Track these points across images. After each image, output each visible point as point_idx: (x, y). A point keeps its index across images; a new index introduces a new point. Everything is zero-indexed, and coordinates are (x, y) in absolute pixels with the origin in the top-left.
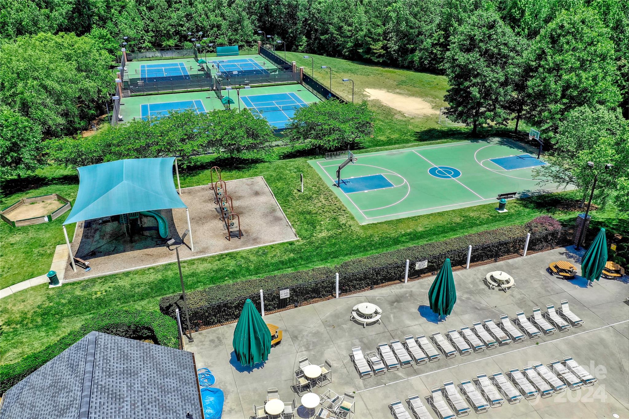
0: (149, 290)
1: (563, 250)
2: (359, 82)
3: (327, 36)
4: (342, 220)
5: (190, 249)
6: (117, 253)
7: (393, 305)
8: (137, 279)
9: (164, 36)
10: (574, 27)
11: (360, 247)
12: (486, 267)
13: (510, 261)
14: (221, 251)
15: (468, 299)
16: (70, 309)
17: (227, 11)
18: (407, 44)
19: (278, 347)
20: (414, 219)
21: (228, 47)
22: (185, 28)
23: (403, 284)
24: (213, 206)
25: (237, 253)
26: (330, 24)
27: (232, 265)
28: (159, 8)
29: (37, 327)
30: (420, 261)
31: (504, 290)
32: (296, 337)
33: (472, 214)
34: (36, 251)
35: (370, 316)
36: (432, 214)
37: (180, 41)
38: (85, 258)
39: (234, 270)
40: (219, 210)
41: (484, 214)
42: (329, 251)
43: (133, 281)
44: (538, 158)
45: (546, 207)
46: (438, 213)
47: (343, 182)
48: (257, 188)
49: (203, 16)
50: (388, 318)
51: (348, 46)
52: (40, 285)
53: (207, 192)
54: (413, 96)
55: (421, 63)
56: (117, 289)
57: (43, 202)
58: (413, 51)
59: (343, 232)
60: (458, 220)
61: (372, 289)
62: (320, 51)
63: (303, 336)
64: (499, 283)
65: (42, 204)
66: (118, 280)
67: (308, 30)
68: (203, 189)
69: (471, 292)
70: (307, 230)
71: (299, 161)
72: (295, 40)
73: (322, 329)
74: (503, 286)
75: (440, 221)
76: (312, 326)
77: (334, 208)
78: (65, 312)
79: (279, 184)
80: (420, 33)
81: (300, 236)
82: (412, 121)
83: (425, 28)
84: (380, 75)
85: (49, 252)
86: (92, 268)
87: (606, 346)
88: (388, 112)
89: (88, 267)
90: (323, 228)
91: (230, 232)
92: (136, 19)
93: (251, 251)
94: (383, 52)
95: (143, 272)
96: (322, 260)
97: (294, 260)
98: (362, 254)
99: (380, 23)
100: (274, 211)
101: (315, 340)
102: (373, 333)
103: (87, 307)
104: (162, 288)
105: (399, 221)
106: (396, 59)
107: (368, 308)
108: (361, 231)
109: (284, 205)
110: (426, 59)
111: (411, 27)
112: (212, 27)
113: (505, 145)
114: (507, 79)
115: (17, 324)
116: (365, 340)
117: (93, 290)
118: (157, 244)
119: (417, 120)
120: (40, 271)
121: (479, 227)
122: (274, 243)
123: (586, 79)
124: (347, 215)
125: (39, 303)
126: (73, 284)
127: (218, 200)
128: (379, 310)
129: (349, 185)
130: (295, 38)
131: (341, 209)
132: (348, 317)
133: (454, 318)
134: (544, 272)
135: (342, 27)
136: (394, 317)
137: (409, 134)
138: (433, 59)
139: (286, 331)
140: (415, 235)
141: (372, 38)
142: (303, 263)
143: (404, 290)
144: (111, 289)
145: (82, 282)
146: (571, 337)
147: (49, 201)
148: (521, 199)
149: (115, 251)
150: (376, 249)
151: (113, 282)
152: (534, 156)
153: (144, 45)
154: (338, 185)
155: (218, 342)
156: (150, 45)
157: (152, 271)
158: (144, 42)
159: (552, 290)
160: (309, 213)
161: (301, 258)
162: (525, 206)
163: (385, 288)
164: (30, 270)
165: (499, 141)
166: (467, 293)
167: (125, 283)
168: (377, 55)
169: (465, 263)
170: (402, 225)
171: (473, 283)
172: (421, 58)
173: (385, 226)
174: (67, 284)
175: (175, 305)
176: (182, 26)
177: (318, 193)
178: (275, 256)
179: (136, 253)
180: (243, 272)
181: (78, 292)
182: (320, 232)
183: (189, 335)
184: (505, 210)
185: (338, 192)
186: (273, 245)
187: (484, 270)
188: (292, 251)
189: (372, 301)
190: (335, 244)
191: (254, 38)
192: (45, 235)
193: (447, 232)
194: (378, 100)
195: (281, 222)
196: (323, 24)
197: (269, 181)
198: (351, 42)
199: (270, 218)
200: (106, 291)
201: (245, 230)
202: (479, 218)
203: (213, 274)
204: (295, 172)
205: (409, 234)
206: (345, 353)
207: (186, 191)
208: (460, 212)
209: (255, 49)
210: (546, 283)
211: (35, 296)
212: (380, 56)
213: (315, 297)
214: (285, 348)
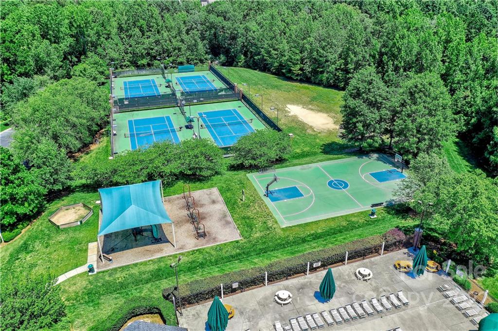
0: (151, 276)
1: (406, 250)
2: (282, 99)
3: (259, 57)
4: (270, 224)
5: (174, 246)
6: (128, 249)
7: (299, 291)
8: (143, 268)
9: (139, 57)
10: (424, 88)
11: (281, 245)
12: (357, 263)
13: (372, 259)
14: (193, 247)
15: (344, 286)
16: (104, 290)
17: (185, 37)
18: (318, 67)
19: (232, 319)
20: (316, 223)
21: (186, 65)
22: (154, 51)
23: (306, 276)
24: (185, 212)
25: (204, 249)
26: (262, 48)
27: (200, 258)
28: (136, 37)
29: (87, 303)
30: (316, 262)
31: (366, 280)
32: (242, 313)
33: (353, 219)
34: (76, 247)
35: (285, 300)
36: (327, 219)
37: (151, 60)
38: (108, 253)
39: (202, 262)
40: (190, 215)
41: (361, 219)
42: (261, 247)
43: (140, 270)
44: (402, 172)
45: (402, 213)
46: (332, 218)
47: (271, 193)
48: (214, 197)
49: (168, 42)
50: (296, 300)
51: (275, 65)
52: (83, 273)
53: (181, 201)
54: (321, 112)
55: (328, 82)
56: (131, 275)
57: (74, 208)
58: (322, 72)
59: (270, 233)
60: (344, 224)
61: (287, 279)
62: (254, 66)
63: (247, 312)
64: (364, 276)
65: (73, 210)
66: (131, 269)
67: (245, 51)
68: (178, 198)
69: (346, 282)
70: (247, 232)
71: (241, 174)
72: (236, 57)
73: (257, 307)
74: (366, 278)
75: (333, 225)
76: (251, 305)
77: (264, 214)
78: (101, 292)
79: (228, 194)
80: (327, 61)
81: (243, 236)
82: (319, 135)
83: (330, 57)
84: (298, 92)
85: (84, 248)
86: (113, 260)
87: (421, 319)
88: (302, 127)
89: (110, 260)
90: (257, 230)
91: (198, 233)
92: (119, 45)
93: (212, 247)
94: (300, 72)
95: (145, 264)
96: (257, 255)
97: (240, 254)
98: (282, 250)
99: (298, 52)
100: (225, 216)
101: (253, 315)
102: (287, 310)
103: (114, 289)
104: (159, 275)
105: (307, 224)
106: (310, 78)
107: (284, 294)
108: (282, 232)
109: (232, 211)
110: (331, 79)
111: (321, 56)
112: (175, 49)
113: (381, 160)
114: (381, 118)
115: (73, 301)
116: (282, 315)
117: (116, 276)
118: (153, 243)
119: (323, 134)
120: (81, 262)
121: (357, 230)
122: (227, 242)
123: (432, 122)
124: (273, 220)
125: (85, 286)
126: (103, 272)
127: (188, 207)
128: (291, 296)
129: (275, 195)
130: (235, 56)
131: (269, 215)
132: (272, 299)
133: (335, 300)
134: (392, 267)
135: (270, 51)
136: (300, 299)
137: (316, 147)
138: (336, 79)
139: (236, 308)
140: (316, 236)
141: (293, 63)
142: (245, 256)
143: (306, 280)
144: (127, 276)
145: (109, 270)
146: (402, 313)
147: (78, 208)
148: (387, 207)
149: (126, 248)
150: (291, 246)
151: (127, 271)
152: (400, 170)
153: (125, 63)
154: (267, 195)
155: (197, 316)
156: (129, 63)
157: (151, 262)
158: (124, 61)
159: (395, 280)
160: (249, 218)
161: (244, 253)
162: (389, 213)
163: (295, 279)
164: (75, 261)
165: (377, 157)
166: (344, 282)
167: (135, 271)
168: (295, 75)
169: (344, 261)
170: (308, 228)
171: (348, 275)
172: (328, 78)
173: (297, 228)
174: (99, 272)
175: (172, 294)
176: (152, 49)
177: (254, 201)
178: (227, 251)
179: (140, 249)
180: (208, 263)
181: (107, 278)
182: (255, 233)
183: (180, 311)
184: (375, 216)
185: (267, 200)
186: (226, 243)
187: (356, 266)
188: (238, 247)
189: (286, 288)
190: (265, 243)
191: (205, 57)
192: (81, 235)
193: (336, 234)
194: (296, 116)
195: (231, 225)
196: (257, 48)
197: (222, 191)
198: (277, 63)
199: (223, 222)
200: (124, 277)
201: (207, 232)
202: (358, 222)
203: (189, 264)
204: (239, 184)
205: (312, 235)
206: (271, 323)
207: (167, 200)
208: (345, 217)
209: (206, 66)
210: (392, 275)
211: (81, 281)
212: (298, 75)
213: (253, 285)
214: (236, 320)
